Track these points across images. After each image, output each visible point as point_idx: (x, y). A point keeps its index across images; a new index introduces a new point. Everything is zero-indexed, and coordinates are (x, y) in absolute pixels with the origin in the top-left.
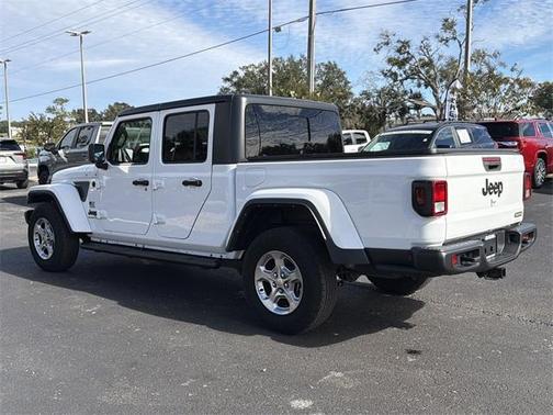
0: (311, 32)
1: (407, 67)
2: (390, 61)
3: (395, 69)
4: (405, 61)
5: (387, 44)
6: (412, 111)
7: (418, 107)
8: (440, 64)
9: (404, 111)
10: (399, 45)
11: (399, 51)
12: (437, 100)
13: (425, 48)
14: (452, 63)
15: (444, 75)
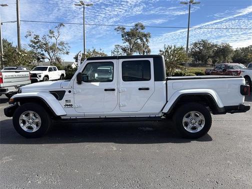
0: (18, 27)
1: (38, 44)
2: (32, 41)
3: (33, 44)
4: (37, 42)
5: (30, 35)
6: (41, 60)
7: (43, 58)
8: (50, 45)
9: (38, 59)
10: (35, 36)
11: (35, 38)
12: (50, 56)
13: (44, 38)
14: (54, 45)
15: (51, 48)
